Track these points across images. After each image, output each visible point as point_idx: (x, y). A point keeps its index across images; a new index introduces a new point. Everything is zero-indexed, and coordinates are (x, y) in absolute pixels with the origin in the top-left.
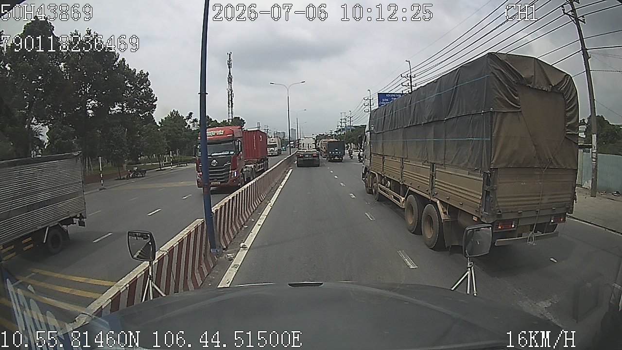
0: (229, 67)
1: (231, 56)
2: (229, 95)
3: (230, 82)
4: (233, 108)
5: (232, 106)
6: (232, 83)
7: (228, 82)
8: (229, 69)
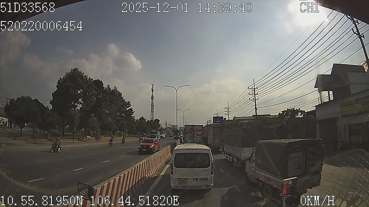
0: (152, 91)
1: (154, 85)
2: (151, 106)
3: (152, 100)
4: (154, 112)
5: (153, 112)
6: (154, 99)
7: (151, 99)
8: (152, 92)
